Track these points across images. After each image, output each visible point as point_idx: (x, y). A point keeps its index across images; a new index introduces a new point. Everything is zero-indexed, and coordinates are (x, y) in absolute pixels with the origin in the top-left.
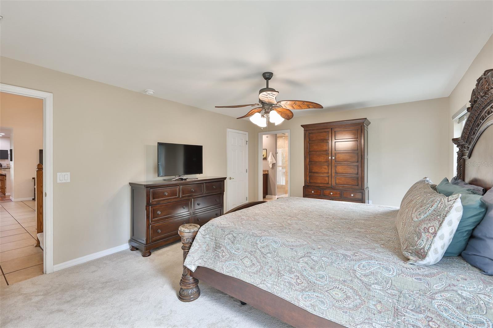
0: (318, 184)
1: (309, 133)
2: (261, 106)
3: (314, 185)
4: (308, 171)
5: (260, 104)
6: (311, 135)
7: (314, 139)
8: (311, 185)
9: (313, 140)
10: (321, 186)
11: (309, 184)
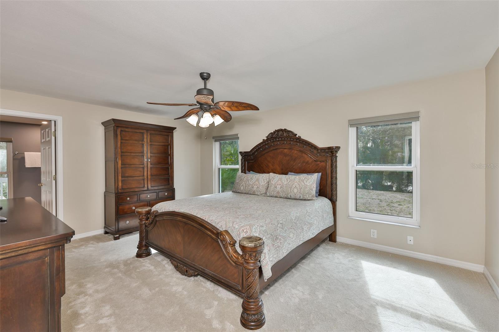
0: (133, 189)
1: (121, 131)
2: (199, 107)
3: (128, 191)
4: (120, 175)
5: (198, 104)
6: (124, 133)
7: (127, 138)
8: (125, 191)
9: (126, 140)
10: (136, 190)
11: (122, 191)
